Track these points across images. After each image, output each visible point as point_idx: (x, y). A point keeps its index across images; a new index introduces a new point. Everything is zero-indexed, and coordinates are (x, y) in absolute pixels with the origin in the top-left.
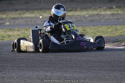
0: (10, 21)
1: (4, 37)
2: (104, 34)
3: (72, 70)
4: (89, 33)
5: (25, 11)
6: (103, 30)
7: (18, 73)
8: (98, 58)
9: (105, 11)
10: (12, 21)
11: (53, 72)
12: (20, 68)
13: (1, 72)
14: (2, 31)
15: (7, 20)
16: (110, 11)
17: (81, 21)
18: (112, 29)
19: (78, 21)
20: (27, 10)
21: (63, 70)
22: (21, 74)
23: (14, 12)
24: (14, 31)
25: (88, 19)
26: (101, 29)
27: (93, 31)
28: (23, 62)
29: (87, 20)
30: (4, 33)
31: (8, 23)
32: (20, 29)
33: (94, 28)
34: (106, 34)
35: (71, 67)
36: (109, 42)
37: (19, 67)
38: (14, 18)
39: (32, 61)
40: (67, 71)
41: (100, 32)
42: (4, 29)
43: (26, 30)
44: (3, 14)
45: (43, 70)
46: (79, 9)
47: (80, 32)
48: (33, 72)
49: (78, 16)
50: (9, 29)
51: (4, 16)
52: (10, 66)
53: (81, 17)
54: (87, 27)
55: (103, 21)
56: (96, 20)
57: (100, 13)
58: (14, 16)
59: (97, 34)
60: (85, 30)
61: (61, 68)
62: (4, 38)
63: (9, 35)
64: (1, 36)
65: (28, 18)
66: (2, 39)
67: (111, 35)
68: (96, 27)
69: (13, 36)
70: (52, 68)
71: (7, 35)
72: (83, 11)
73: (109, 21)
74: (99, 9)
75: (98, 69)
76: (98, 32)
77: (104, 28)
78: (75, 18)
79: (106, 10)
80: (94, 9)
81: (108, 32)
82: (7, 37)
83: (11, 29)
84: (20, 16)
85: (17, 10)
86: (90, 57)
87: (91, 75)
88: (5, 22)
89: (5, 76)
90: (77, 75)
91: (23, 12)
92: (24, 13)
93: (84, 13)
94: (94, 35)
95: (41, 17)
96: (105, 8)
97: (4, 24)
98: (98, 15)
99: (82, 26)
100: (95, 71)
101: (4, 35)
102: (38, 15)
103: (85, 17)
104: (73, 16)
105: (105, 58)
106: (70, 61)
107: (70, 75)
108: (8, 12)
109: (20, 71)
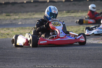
0: (22, 21)
3: (75, 62)
5: (34, 13)
7: (29, 65)
10: (24, 21)
11: (58, 64)
12: (31, 60)
13: (15, 64)
14: (15, 29)
15: (19, 20)
20: (36, 12)
21: (67, 62)
22: (32, 65)
23: (25, 14)
24: (26, 30)
31: (20, 23)
35: (74, 59)
38: (25, 19)
40: (70, 63)
42: (17, 28)
44: (16, 15)
45: (50, 62)
46: (80, 11)
47: (82, 30)
48: (42, 64)
49: (80, 16)
50: (21, 28)
51: (17, 17)
58: (25, 17)
63: (21, 33)
71: (20, 33)
72: (84, 12)
75: (97, 61)
83: (22, 28)
84: (30, 17)
85: (27, 12)
86: (91, 51)
87: (91, 67)
88: (17, 22)
89: (18, 67)
90: (79, 67)
91: (33, 13)
92: (34, 14)
93: (85, 14)
100: (94, 63)
101: (17, 33)
104: (75, 16)
106: (73, 54)
107: (73, 67)
108: (20, 14)
109: (31, 63)
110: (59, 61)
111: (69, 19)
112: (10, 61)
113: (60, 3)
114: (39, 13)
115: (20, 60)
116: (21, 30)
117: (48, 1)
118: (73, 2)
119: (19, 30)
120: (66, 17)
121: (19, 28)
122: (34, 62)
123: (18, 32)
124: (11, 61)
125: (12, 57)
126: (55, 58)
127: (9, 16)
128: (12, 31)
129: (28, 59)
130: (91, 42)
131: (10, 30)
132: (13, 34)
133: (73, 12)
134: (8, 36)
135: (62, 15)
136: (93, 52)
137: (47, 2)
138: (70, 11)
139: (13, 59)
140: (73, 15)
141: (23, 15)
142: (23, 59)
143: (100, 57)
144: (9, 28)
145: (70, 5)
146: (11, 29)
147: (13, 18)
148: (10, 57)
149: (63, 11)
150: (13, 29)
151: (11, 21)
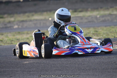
0: (19, 24)
1: (12, 41)
3: (85, 73)
4: (102, 34)
5: (33, 13)
6: (116, 31)
10: (21, 24)
12: (31, 72)
13: (11, 77)
14: (10, 34)
15: (15, 23)
17: (93, 21)
20: (36, 12)
21: (75, 73)
23: (22, 15)
24: (23, 35)
25: (100, 19)
26: (114, 30)
27: (105, 32)
28: (34, 66)
29: (99, 21)
30: (12, 37)
31: (16, 27)
32: (29, 32)
33: (106, 29)
35: (84, 69)
38: (23, 21)
40: (80, 74)
41: (113, 32)
42: (12, 33)
44: (11, 17)
46: (90, 9)
47: (92, 33)
49: (89, 16)
50: (17, 32)
51: (12, 19)
52: (20, 71)
53: (92, 18)
54: (99, 28)
55: (115, 21)
56: (108, 20)
57: (112, 13)
58: (22, 19)
59: (110, 34)
60: (97, 31)
61: (74, 71)
62: (12, 42)
63: (18, 38)
64: (10, 40)
65: (36, 20)
66: (10, 43)
68: (108, 27)
69: (22, 39)
70: (64, 72)
72: (94, 11)
75: (113, 71)
76: (111, 32)
78: (86, 19)
82: (16, 41)
83: (19, 33)
85: (25, 12)
91: (31, 14)
92: (33, 15)
93: (95, 13)
94: (107, 36)
95: (50, 19)
97: (12, 28)
98: (110, 15)
99: (94, 27)
100: (109, 74)
101: (13, 39)
102: (47, 17)
103: (96, 18)
104: (84, 16)
106: (83, 63)
108: (16, 15)
109: (31, 76)
110: (65, 72)
112: (5, 74)
114: (39, 13)
115: (18, 72)
116: (18, 35)
119: (15, 35)
121: (15, 32)
122: (34, 74)
123: (14, 37)
124: (7, 73)
125: (7, 69)
126: (60, 69)
127: (2, 18)
131: (3, 36)
132: (8, 40)
133: (80, 11)
134: (2, 43)
138: (78, 9)
139: (8, 71)
140: (81, 14)
141: (20, 17)
142: (22, 71)
144: (2, 33)
145: (76, 2)
146: (5, 35)
147: (7, 21)
148: (4, 69)
150: (8, 34)
151: (5, 25)
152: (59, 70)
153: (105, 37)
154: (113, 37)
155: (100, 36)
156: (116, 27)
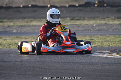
0: (18, 29)
1: (11, 44)
2: (112, 44)
4: (96, 42)
5: (32, 19)
6: (110, 40)
8: (105, 68)
9: (113, 21)
10: (20, 29)
14: (9, 38)
15: (14, 28)
16: (118, 21)
17: (89, 30)
18: (120, 39)
19: (85, 30)
20: (35, 18)
23: (21, 20)
24: (21, 39)
25: (96, 28)
26: (108, 39)
27: (100, 40)
29: (95, 30)
30: (10, 41)
31: (15, 31)
32: (27, 37)
33: (101, 38)
34: (114, 44)
36: (116, 51)
37: (26, 75)
38: (21, 26)
39: (38, 69)
41: (107, 41)
42: (11, 37)
43: (33, 38)
44: (10, 22)
46: (86, 18)
49: (86, 25)
51: (12, 24)
52: (17, 74)
53: (89, 26)
54: (95, 37)
55: (111, 30)
56: (104, 29)
57: (108, 23)
58: (21, 24)
59: (105, 43)
60: (92, 40)
62: (10, 46)
63: (16, 42)
64: (8, 43)
65: (35, 26)
67: (118, 44)
68: (104, 36)
72: (90, 20)
73: (117, 31)
74: (107, 19)
75: (105, 79)
76: (106, 41)
77: (111, 38)
78: (83, 27)
79: (114, 19)
80: (102, 18)
81: (115, 42)
82: (14, 45)
83: (18, 37)
84: (27, 24)
85: (24, 18)
86: (98, 66)
88: (12, 30)
91: (30, 20)
92: (32, 21)
93: (92, 22)
94: (101, 44)
96: (113, 17)
99: (90, 35)
101: (11, 43)
103: (92, 26)
104: (81, 25)
105: (112, 68)
106: (77, 70)
108: (15, 20)
109: (26, 79)
111: (73, 27)
112: (1, 76)
113: (63, 9)
114: (38, 20)
115: (14, 75)
116: (16, 39)
117: (49, 6)
118: (79, 8)
119: (14, 39)
120: (70, 25)
121: (14, 36)
122: (30, 78)
123: (12, 41)
124: (3, 76)
125: (4, 72)
127: (2, 22)
128: (5, 40)
129: (24, 75)
130: (99, 56)
131: (2, 39)
132: (6, 44)
133: (78, 20)
135: (65, 23)
136: (101, 68)
137: (47, 7)
138: (75, 18)
140: (78, 22)
141: (19, 22)
143: (109, 74)
144: (1, 37)
145: (74, 11)
146: (4, 38)
147: (7, 25)
148: (1, 72)
149: (66, 17)
150: (7, 38)
151: (4, 29)
152: (54, 75)
153: (100, 45)
154: (108, 46)
155: (96, 44)
156: (111, 36)
